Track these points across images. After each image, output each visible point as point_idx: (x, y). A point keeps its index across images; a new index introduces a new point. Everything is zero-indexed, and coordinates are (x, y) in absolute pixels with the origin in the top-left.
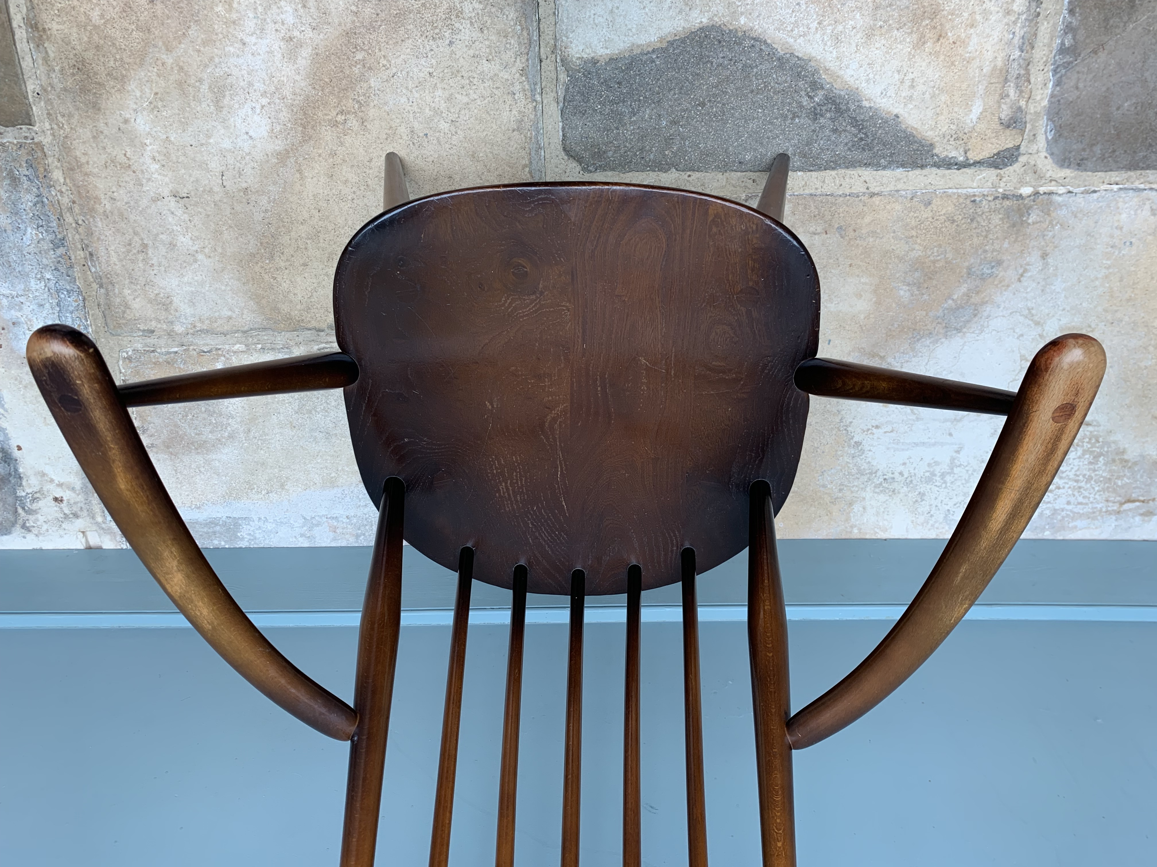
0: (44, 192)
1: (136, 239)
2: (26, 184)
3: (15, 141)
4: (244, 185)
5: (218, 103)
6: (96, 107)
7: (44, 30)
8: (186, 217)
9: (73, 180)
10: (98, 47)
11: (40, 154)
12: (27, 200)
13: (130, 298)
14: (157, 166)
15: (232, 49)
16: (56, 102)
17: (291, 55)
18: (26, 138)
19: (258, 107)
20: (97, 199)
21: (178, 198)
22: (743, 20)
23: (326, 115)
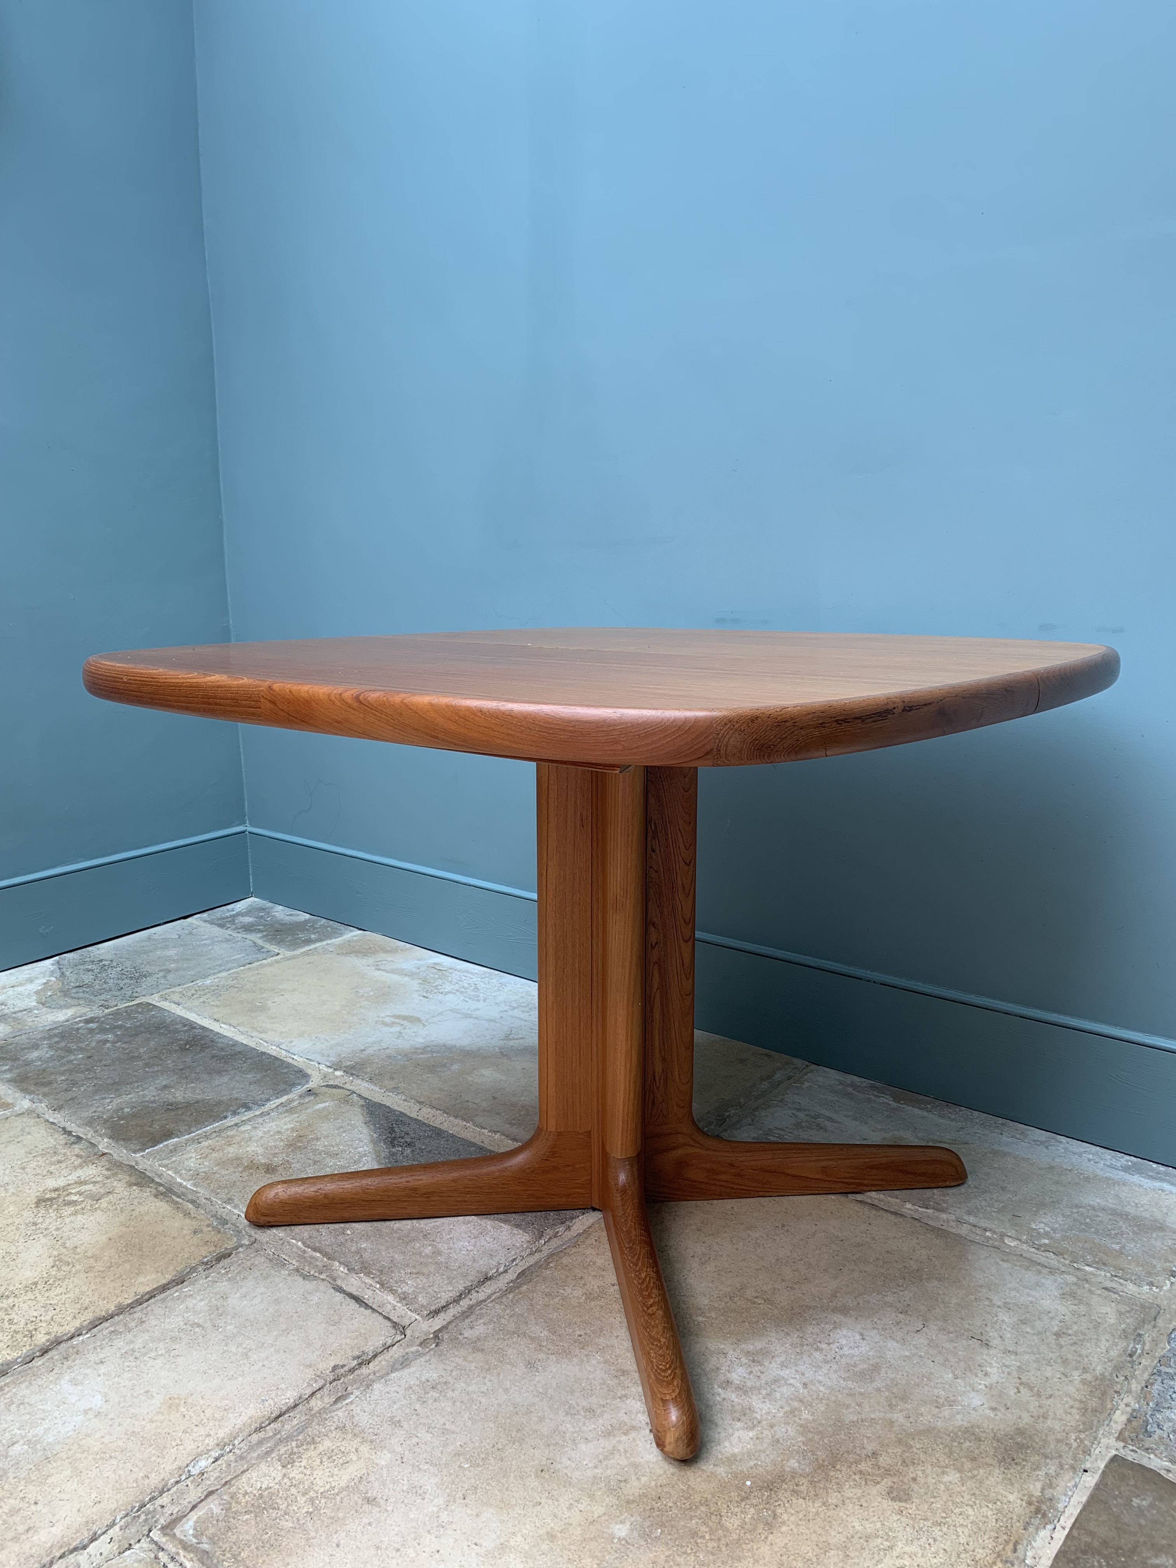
1: (1063, 1343)
3: (1152, 1456)
4: (901, 1316)
5: (876, 1368)
7: (1030, 1503)
8: (988, 1329)
10: (974, 1459)
14: (988, 1369)
15: (822, 1389)
17: (766, 1353)
19: (834, 1346)
20: (1084, 1382)
21: (984, 1342)
23: (771, 1309)
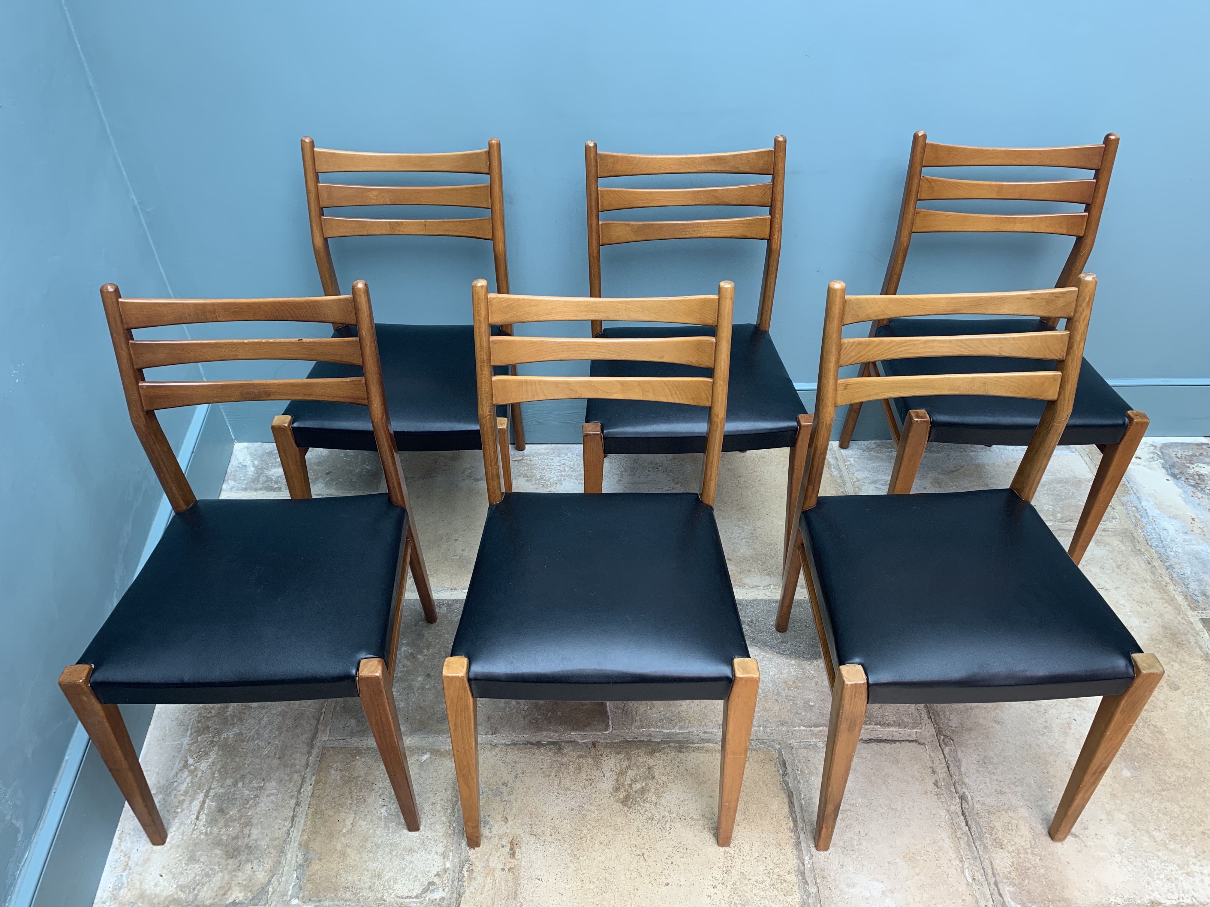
0: (1184, 589)
2: (1196, 593)
6: (1165, 627)
9: (1169, 595)
11: (1192, 606)
12: (1193, 586)
13: (1121, 545)
16: (1189, 629)
18: (1202, 613)
22: (793, 662)
